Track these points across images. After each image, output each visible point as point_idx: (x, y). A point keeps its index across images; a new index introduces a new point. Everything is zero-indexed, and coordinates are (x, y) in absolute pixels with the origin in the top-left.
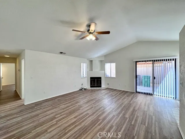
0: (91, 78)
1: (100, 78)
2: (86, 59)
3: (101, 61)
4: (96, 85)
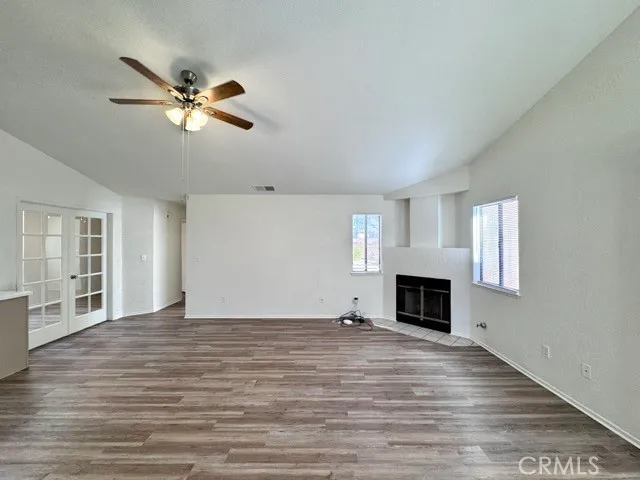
0: (401, 279)
1: (445, 284)
2: (381, 197)
3: (459, 195)
4: (422, 317)
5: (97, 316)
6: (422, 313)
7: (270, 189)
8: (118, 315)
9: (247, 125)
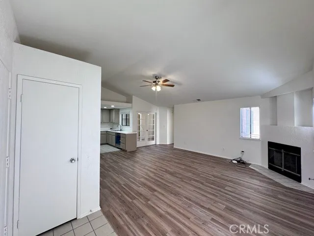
4: (283, 169)
5: (153, 143)
6: (283, 166)
7: (199, 100)
8: (158, 143)
9: (173, 86)
